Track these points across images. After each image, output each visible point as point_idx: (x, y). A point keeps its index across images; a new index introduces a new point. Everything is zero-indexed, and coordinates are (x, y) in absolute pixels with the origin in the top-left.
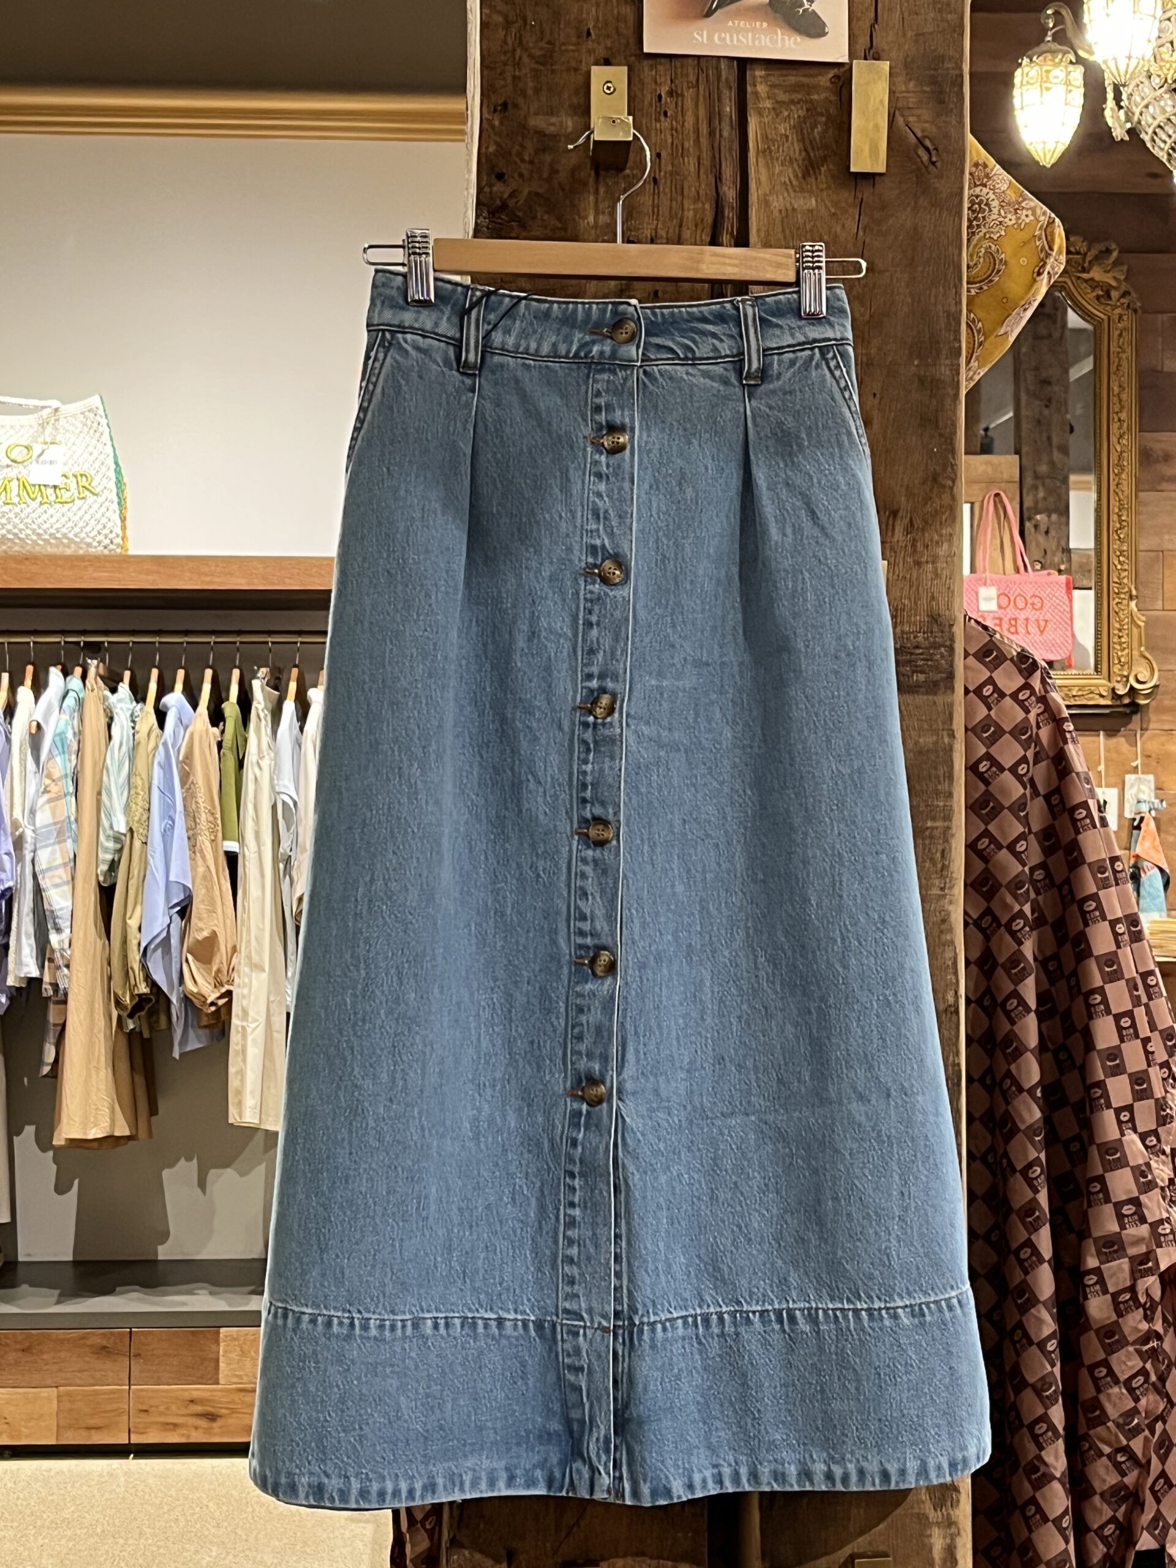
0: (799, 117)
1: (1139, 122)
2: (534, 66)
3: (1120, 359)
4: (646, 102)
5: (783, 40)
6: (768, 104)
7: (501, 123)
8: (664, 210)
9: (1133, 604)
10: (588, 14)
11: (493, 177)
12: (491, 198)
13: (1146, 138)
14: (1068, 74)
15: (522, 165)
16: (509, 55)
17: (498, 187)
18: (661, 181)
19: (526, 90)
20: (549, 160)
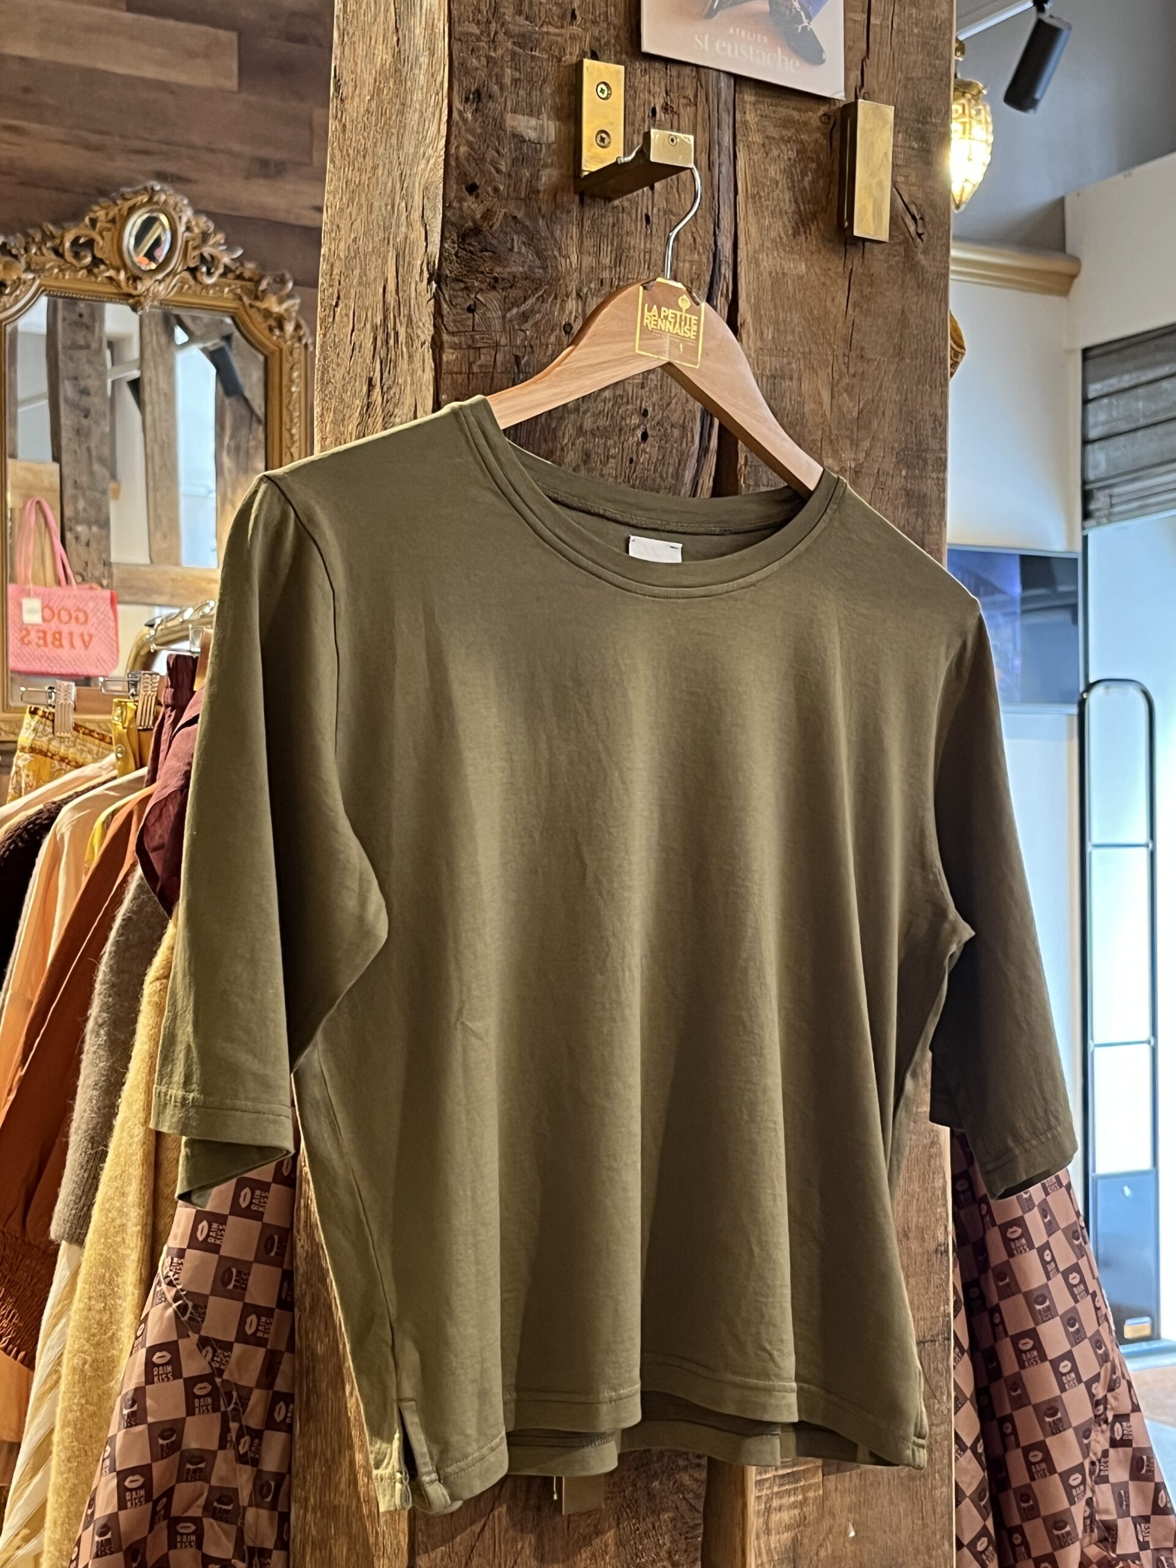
0: (789, 159)
2: (510, 45)
3: (292, 393)
4: (638, 118)
6: (757, 138)
7: (474, 117)
8: (657, 256)
11: (461, 187)
15: (498, 180)
17: (469, 203)
18: (654, 220)
19: (503, 75)
20: (528, 174)
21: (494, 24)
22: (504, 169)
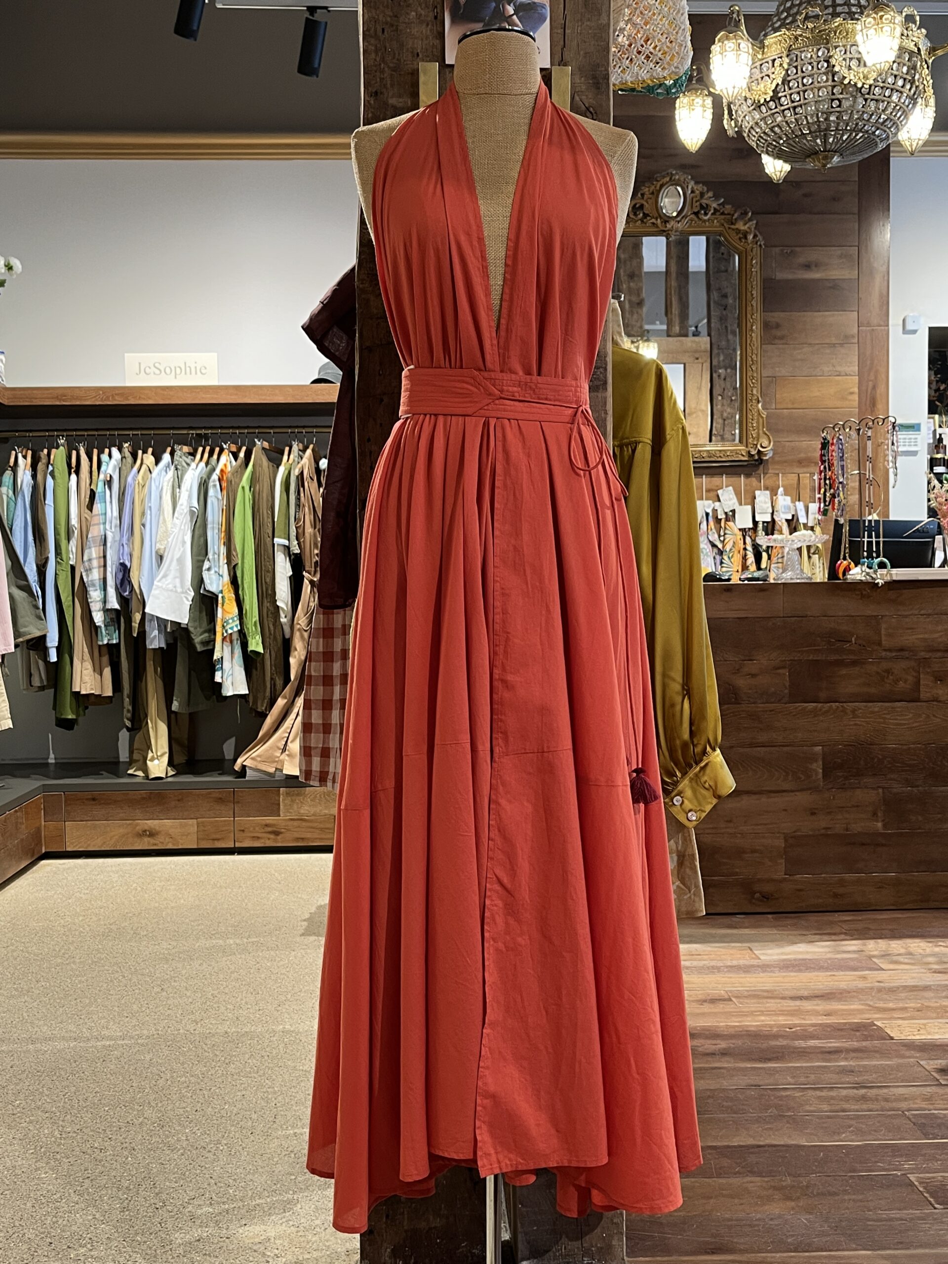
1: (741, 125)
2: (390, 72)
3: (752, 272)
7: (374, 101)
9: (760, 405)
13: (745, 135)
14: (704, 101)
16: (377, 67)
19: (387, 84)
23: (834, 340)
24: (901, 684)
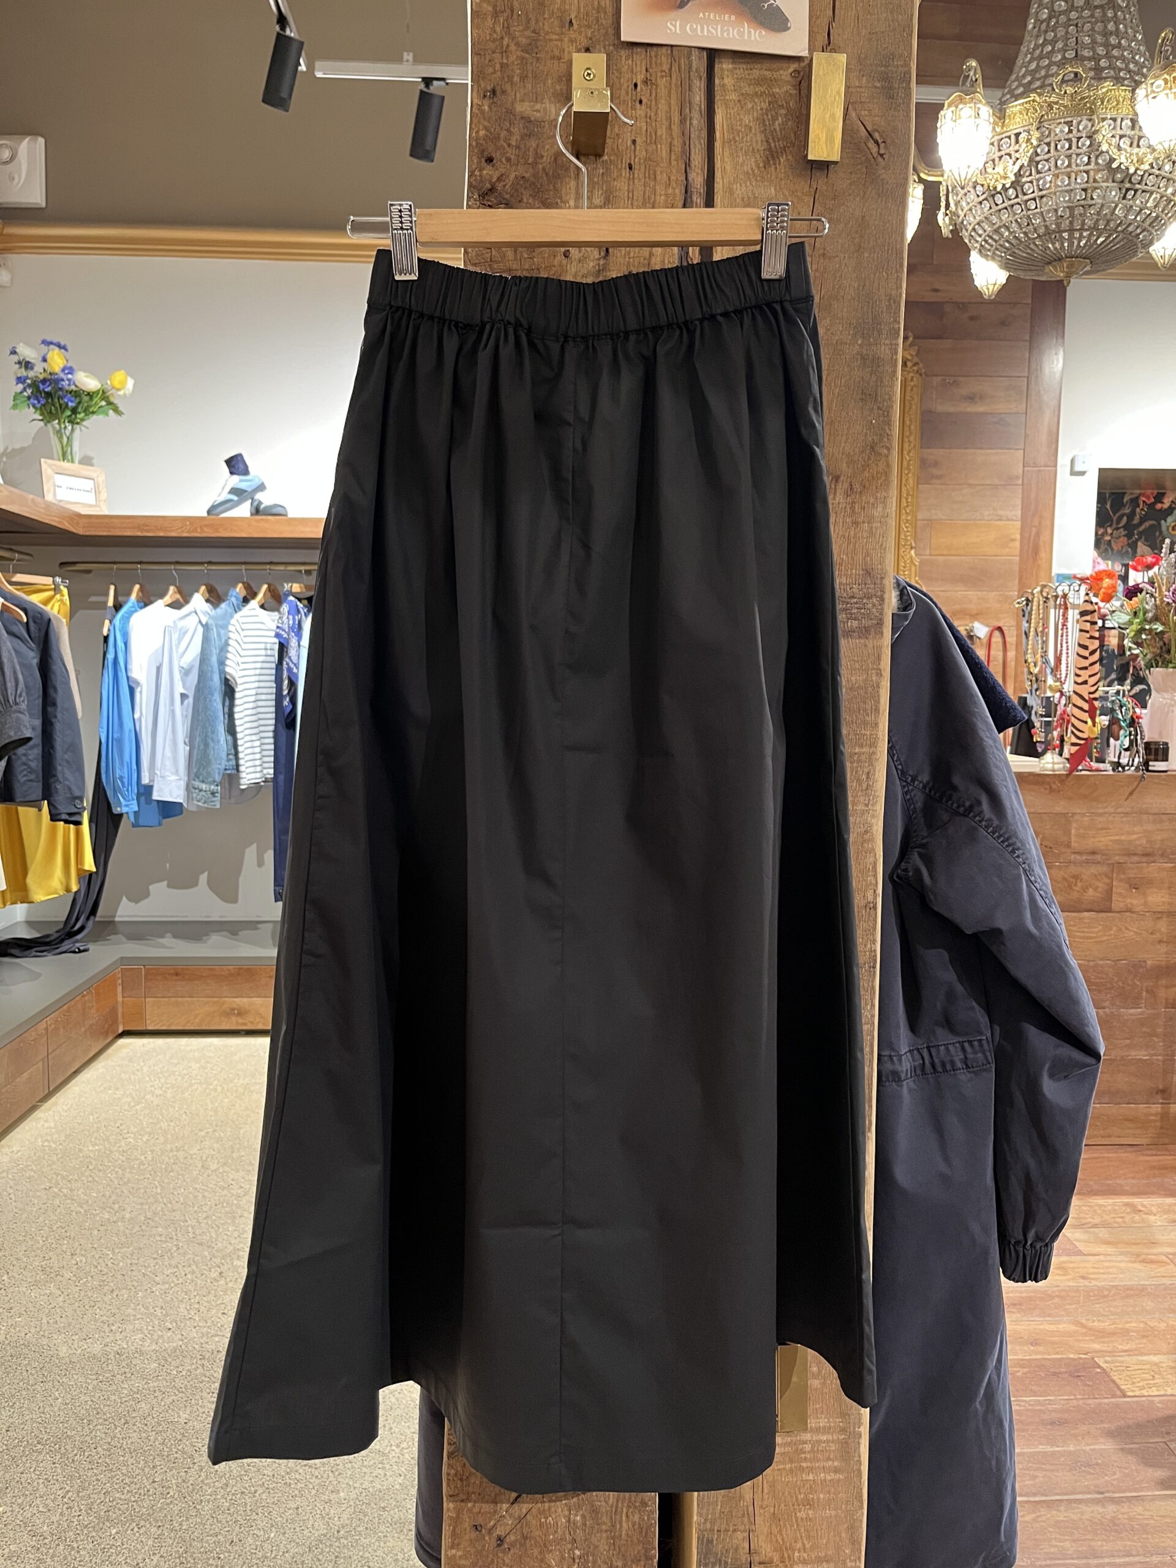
0: (762, 109)
2: (519, 54)
4: (623, 92)
5: (749, 32)
6: (734, 96)
7: (490, 107)
8: (638, 194)
9: (913, 552)
10: (570, 4)
11: (483, 160)
12: (481, 181)
15: (510, 151)
16: (497, 43)
17: (488, 171)
18: (636, 167)
19: (513, 77)
20: (534, 145)
21: (506, 41)
22: (514, 143)
23: (997, 482)
24: (1091, 891)
